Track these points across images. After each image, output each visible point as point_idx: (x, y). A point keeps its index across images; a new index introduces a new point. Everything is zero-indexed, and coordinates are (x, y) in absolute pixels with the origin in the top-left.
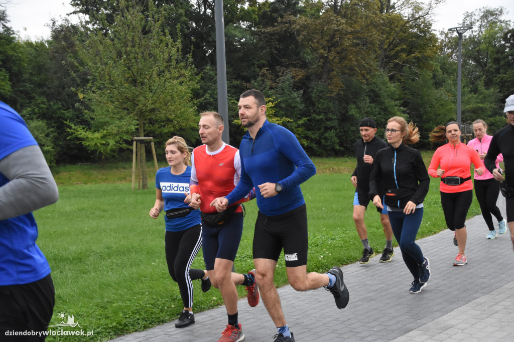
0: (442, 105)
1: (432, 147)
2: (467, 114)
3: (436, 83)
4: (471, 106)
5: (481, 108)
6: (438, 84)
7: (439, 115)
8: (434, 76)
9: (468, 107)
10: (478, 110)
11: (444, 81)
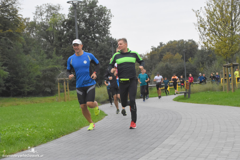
0: (31, 65)
1: (26, 94)
2: (47, 72)
3: (25, 51)
4: (50, 66)
5: (56, 68)
6: (27, 52)
7: (30, 72)
8: (23, 47)
9: (48, 67)
10: (54, 69)
11: (30, 50)
